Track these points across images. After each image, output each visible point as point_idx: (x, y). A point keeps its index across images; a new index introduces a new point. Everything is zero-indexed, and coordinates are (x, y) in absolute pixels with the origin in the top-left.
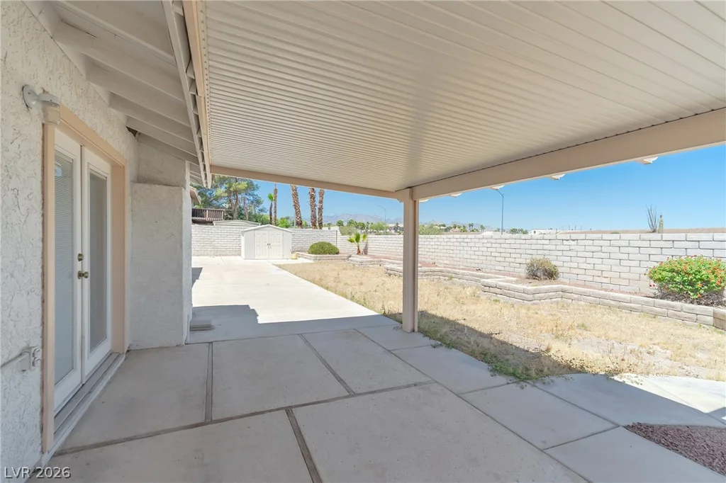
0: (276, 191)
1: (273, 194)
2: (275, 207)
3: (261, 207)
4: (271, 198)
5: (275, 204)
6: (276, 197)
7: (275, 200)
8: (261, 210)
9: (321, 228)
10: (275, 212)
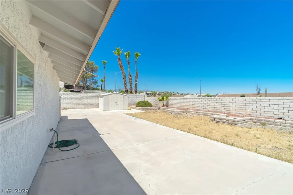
0: (104, 78)
1: (103, 79)
2: (104, 85)
3: (97, 85)
4: (102, 81)
5: (104, 83)
6: (104, 80)
7: (104, 82)
8: (98, 86)
9: (136, 94)
10: (104, 87)
